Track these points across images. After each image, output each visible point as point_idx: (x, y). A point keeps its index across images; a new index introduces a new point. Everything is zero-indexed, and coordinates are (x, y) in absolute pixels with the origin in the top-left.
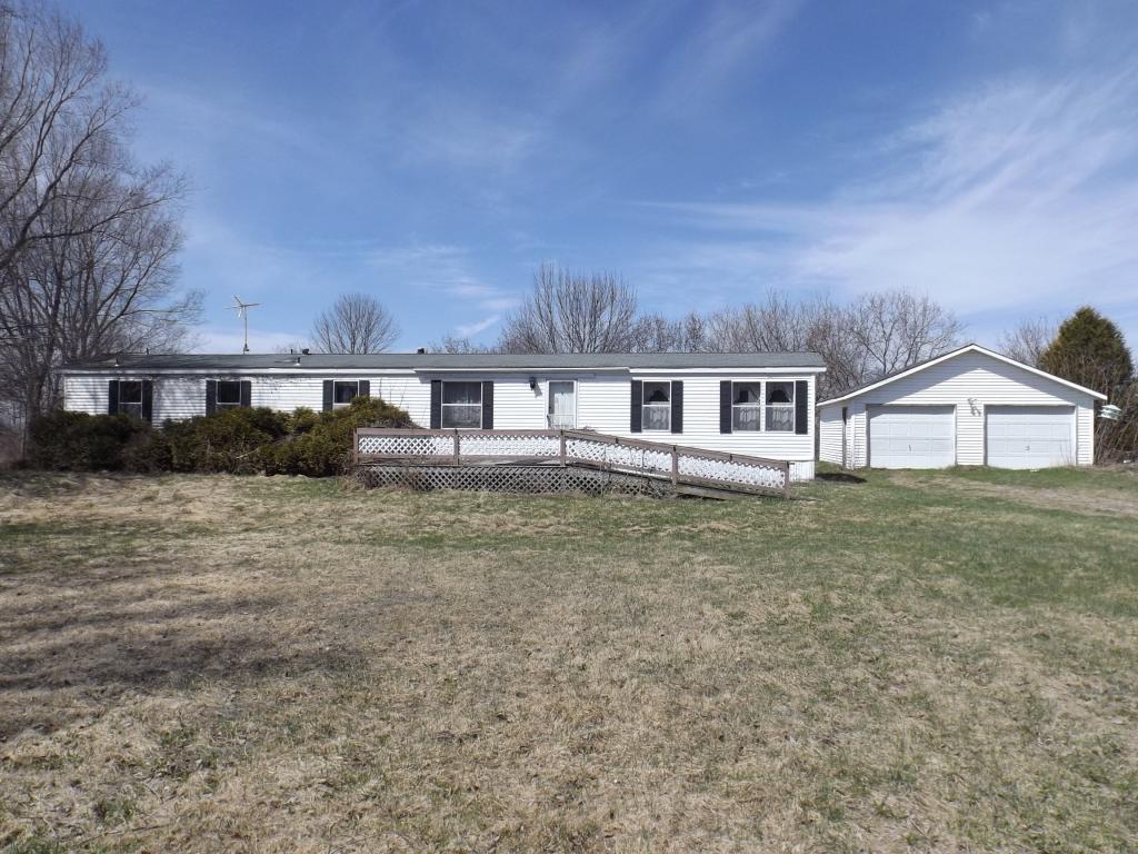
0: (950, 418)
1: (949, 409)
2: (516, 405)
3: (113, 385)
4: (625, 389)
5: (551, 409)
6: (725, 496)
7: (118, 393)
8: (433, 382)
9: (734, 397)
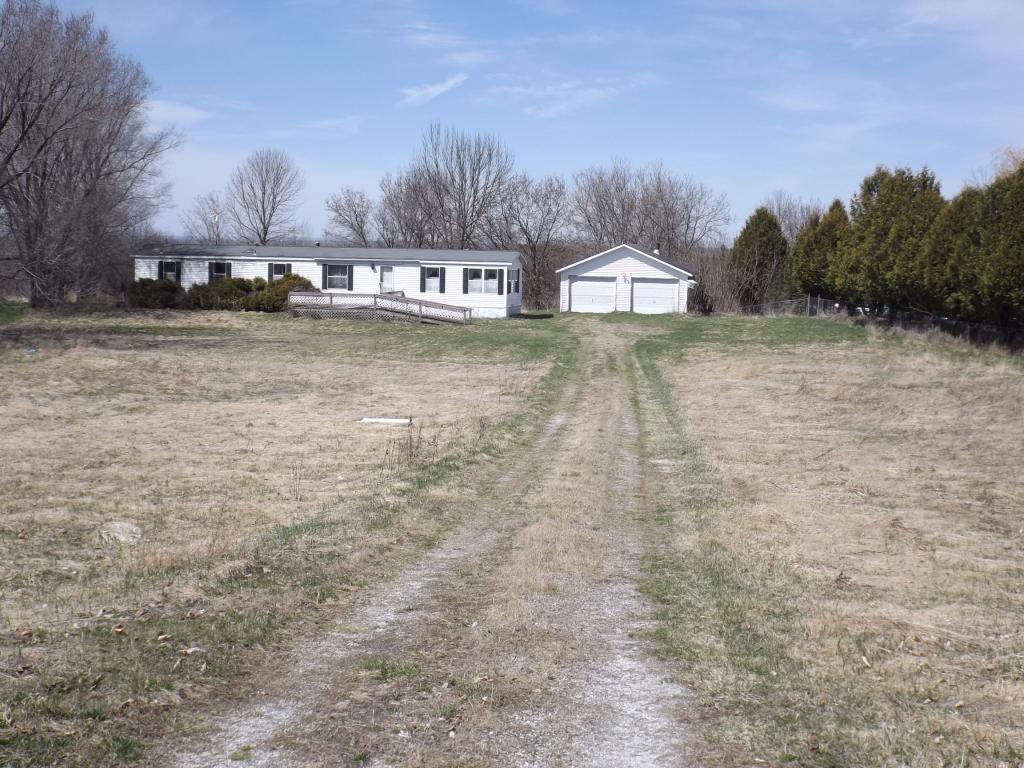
0: (613, 284)
1: (613, 279)
2: (366, 281)
3: (161, 263)
4: (417, 271)
5: (382, 280)
6: (440, 323)
7: (163, 268)
8: (324, 265)
9: (471, 275)
